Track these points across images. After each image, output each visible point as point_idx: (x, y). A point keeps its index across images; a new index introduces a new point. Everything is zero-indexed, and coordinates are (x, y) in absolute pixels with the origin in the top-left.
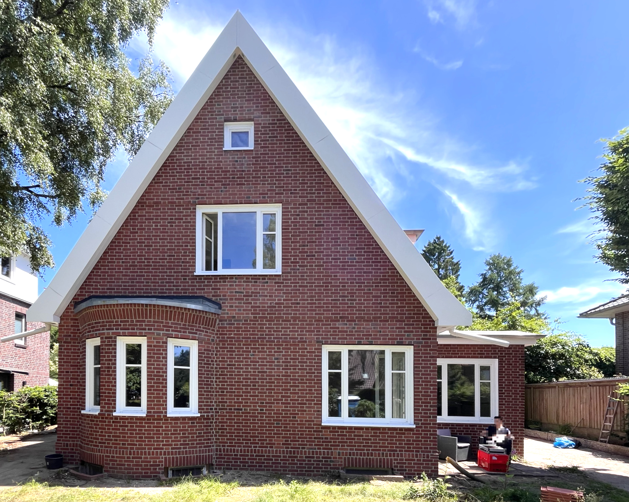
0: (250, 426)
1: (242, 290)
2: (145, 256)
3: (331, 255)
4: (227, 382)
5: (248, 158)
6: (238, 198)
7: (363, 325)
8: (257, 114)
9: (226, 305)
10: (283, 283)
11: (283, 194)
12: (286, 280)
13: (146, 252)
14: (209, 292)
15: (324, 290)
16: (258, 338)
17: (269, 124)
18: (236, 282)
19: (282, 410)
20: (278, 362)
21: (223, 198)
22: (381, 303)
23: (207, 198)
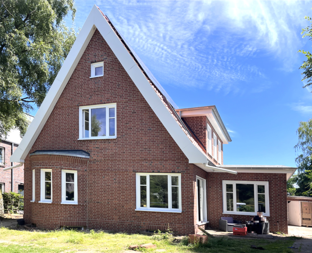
0: (103, 210)
1: (99, 147)
2: (58, 132)
3: (139, 128)
4: (93, 190)
5: (101, 81)
6: (97, 101)
7: (155, 163)
8: (105, 57)
9: (92, 154)
10: (117, 143)
11: (116, 98)
12: (119, 141)
13: (58, 130)
14: (84, 148)
15: (136, 146)
16: (106, 169)
17: (111, 61)
18: (96, 143)
19: (118, 203)
20: (115, 181)
21: (90, 102)
22: (164, 152)
23: (83, 103)
